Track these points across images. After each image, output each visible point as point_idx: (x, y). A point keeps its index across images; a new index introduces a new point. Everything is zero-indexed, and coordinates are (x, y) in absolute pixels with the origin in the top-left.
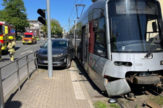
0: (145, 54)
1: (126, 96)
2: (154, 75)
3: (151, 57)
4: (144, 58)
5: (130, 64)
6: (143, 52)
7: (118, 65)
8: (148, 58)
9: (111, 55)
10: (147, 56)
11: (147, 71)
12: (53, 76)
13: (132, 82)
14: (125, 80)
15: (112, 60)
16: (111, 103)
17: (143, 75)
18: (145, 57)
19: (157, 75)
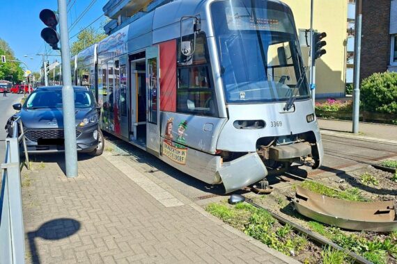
0: (284, 104)
1: (255, 187)
2: (299, 141)
3: (292, 109)
4: (283, 111)
5: (261, 124)
6: (281, 100)
7: (241, 128)
8: (289, 110)
9: (227, 109)
10: (287, 108)
11: (290, 134)
12: (77, 174)
13: (267, 157)
14: (256, 155)
15: (228, 118)
16: (235, 203)
17: (282, 142)
18: (284, 109)
19: (303, 142)
